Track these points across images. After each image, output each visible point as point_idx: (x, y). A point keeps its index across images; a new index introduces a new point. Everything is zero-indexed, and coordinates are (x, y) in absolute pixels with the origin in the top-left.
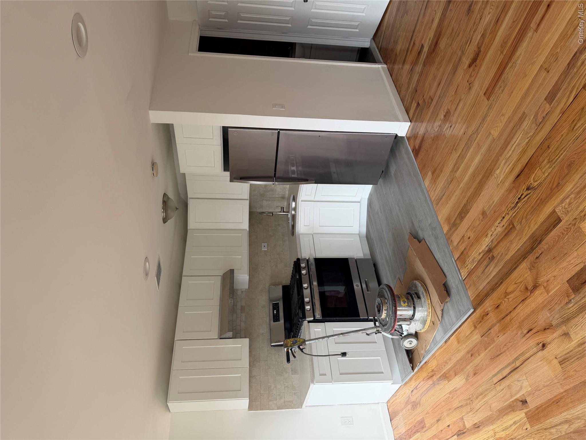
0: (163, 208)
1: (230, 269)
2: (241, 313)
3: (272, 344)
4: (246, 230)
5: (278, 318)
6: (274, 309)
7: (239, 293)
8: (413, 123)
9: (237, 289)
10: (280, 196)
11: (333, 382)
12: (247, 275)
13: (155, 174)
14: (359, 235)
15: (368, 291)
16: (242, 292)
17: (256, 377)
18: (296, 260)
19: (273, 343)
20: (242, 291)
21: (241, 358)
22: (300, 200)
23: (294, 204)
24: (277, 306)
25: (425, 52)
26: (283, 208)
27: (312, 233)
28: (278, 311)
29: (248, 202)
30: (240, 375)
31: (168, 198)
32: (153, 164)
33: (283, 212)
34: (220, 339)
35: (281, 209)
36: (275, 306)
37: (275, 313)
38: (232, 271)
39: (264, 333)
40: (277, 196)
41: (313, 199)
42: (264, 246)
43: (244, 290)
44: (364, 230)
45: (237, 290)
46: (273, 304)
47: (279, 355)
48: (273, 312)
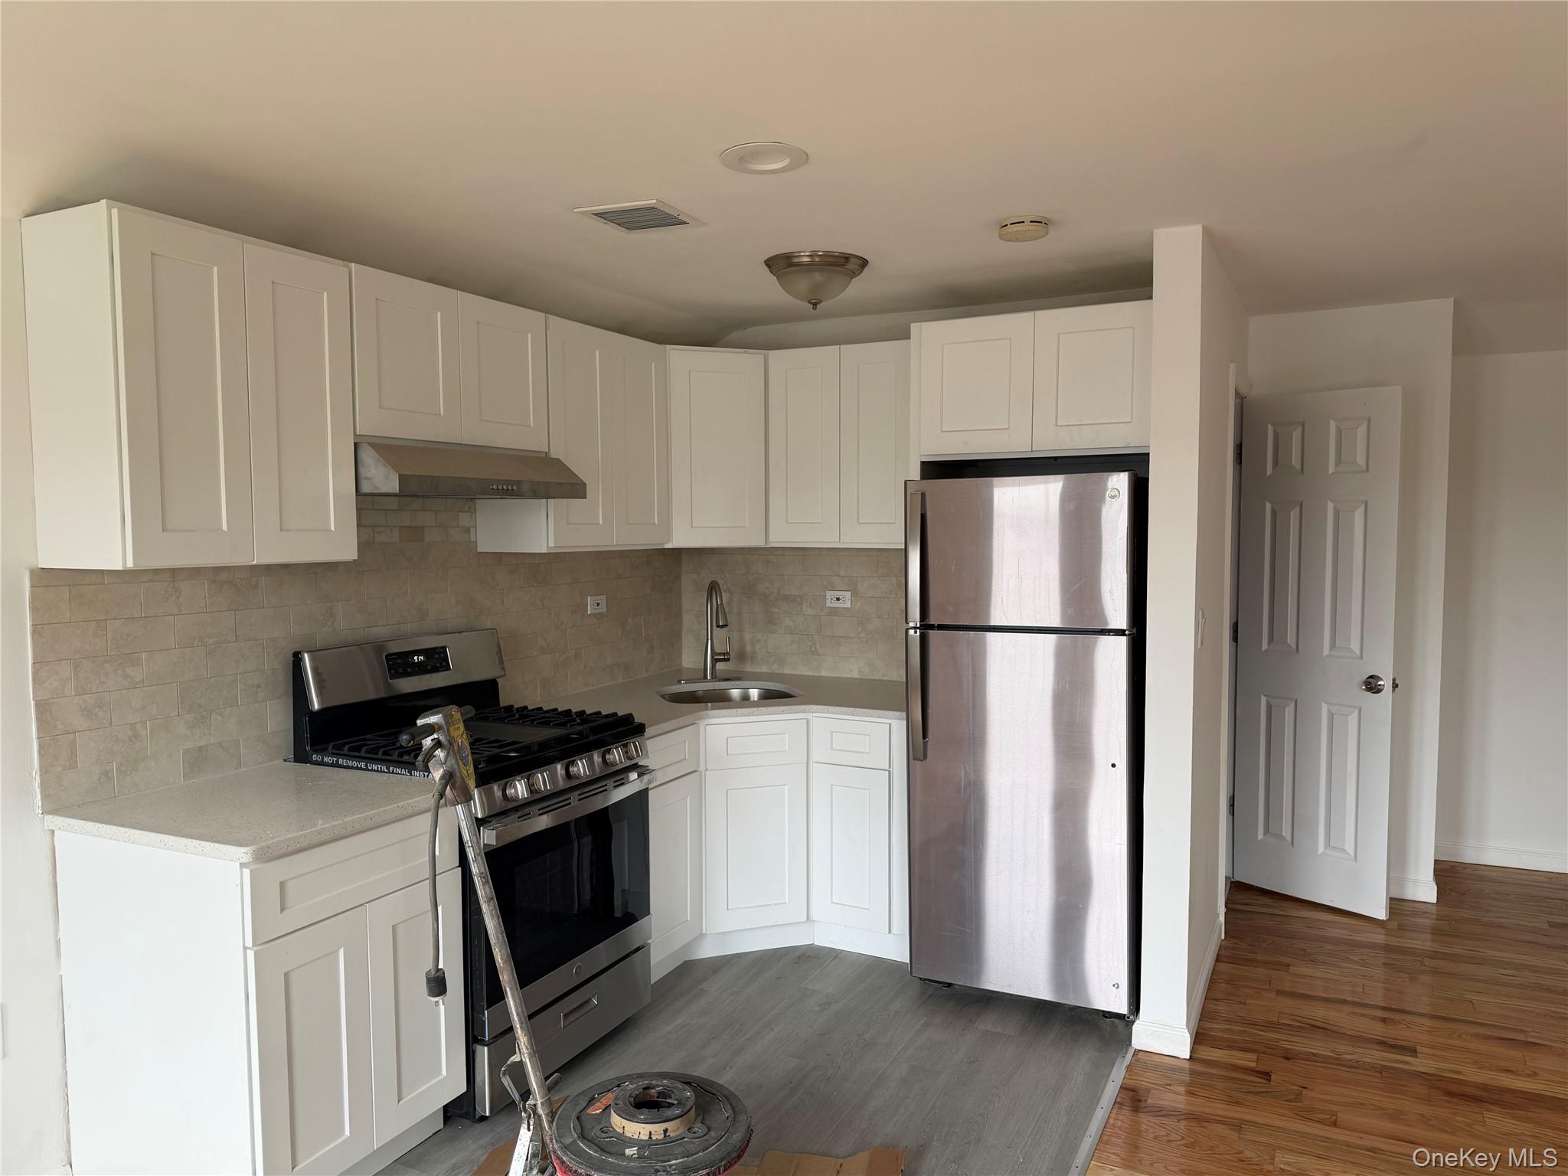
0: (828, 255)
1: (585, 485)
2: (400, 527)
3: (306, 655)
4: (669, 541)
5: (401, 670)
6: (428, 652)
7: (464, 519)
8: (1187, 1065)
9: (475, 510)
10: (748, 648)
11: (255, 948)
12: (551, 544)
13: (1020, 228)
14: (701, 936)
15: (565, 1016)
16: (467, 530)
17: (173, 598)
18: (638, 719)
19: (312, 660)
20: (469, 528)
21: (288, 530)
22: (809, 716)
23: (754, 694)
24: (438, 665)
25: (1407, 1063)
26: (728, 660)
27: (702, 768)
28: (422, 669)
29: (759, 542)
30: (225, 527)
31: (853, 274)
32: (1043, 223)
33: (715, 661)
34: (355, 443)
35: (724, 654)
36: (437, 656)
37: (416, 658)
38: (575, 489)
39: (333, 622)
40: (747, 637)
41: (814, 757)
42: (598, 604)
43: (473, 539)
44: (708, 950)
45: (472, 511)
46: (442, 647)
47: (259, 686)
48: (418, 652)
